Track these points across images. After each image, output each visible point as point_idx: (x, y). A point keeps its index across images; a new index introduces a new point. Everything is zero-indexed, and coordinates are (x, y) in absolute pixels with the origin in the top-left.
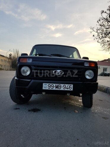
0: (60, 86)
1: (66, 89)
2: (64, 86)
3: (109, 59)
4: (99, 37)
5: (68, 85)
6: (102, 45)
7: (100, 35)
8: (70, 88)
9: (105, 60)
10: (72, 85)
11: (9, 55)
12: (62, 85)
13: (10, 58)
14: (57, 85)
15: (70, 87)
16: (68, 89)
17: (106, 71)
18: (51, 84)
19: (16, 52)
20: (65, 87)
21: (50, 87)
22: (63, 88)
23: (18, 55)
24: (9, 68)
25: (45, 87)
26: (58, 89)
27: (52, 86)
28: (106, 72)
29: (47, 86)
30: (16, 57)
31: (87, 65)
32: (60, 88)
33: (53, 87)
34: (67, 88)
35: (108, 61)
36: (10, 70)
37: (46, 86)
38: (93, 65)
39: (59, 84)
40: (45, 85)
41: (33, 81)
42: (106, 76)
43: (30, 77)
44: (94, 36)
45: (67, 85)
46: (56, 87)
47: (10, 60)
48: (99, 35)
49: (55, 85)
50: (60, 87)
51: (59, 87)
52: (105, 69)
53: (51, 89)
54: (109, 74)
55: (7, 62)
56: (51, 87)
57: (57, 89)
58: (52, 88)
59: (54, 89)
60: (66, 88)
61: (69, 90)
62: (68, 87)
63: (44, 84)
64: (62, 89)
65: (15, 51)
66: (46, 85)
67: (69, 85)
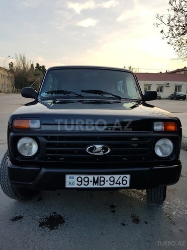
0: (102, 179)
1: (116, 186)
2: (112, 179)
3: (185, 67)
4: (173, 35)
5: (119, 176)
6: (177, 48)
7: (174, 30)
8: (124, 182)
9: (178, 71)
10: (128, 176)
11: (10, 64)
12: (107, 177)
13: (11, 71)
14: (96, 177)
15: (123, 180)
16: (119, 184)
17: (179, 91)
18: (83, 177)
19: (21, 59)
20: (114, 181)
21: (81, 181)
22: (109, 182)
23: (24, 64)
24: (11, 88)
25: (70, 183)
26: (99, 186)
27: (86, 180)
28: (179, 93)
29: (75, 180)
30: (22, 68)
31: (158, 127)
32: (102, 183)
33: (88, 181)
34: (118, 182)
35: (182, 73)
36: (13, 92)
37: (72, 181)
38: (172, 128)
39: (99, 176)
40: (70, 178)
41: (44, 170)
42: (179, 100)
43: (37, 160)
44: (162, 31)
45: (116, 177)
46: (95, 182)
47: (11, 75)
48: (172, 30)
49: (91, 177)
50: (104, 181)
51: (100, 181)
52: (178, 88)
53: (83, 186)
54: (185, 96)
55: (6, 78)
56: (83, 182)
57: (96, 186)
58: (86, 183)
59: (91, 185)
60: (116, 183)
61: (121, 185)
62: (120, 180)
63: (68, 177)
64: (107, 185)
65: (19, 57)
66: (73, 178)
67: (122, 176)
